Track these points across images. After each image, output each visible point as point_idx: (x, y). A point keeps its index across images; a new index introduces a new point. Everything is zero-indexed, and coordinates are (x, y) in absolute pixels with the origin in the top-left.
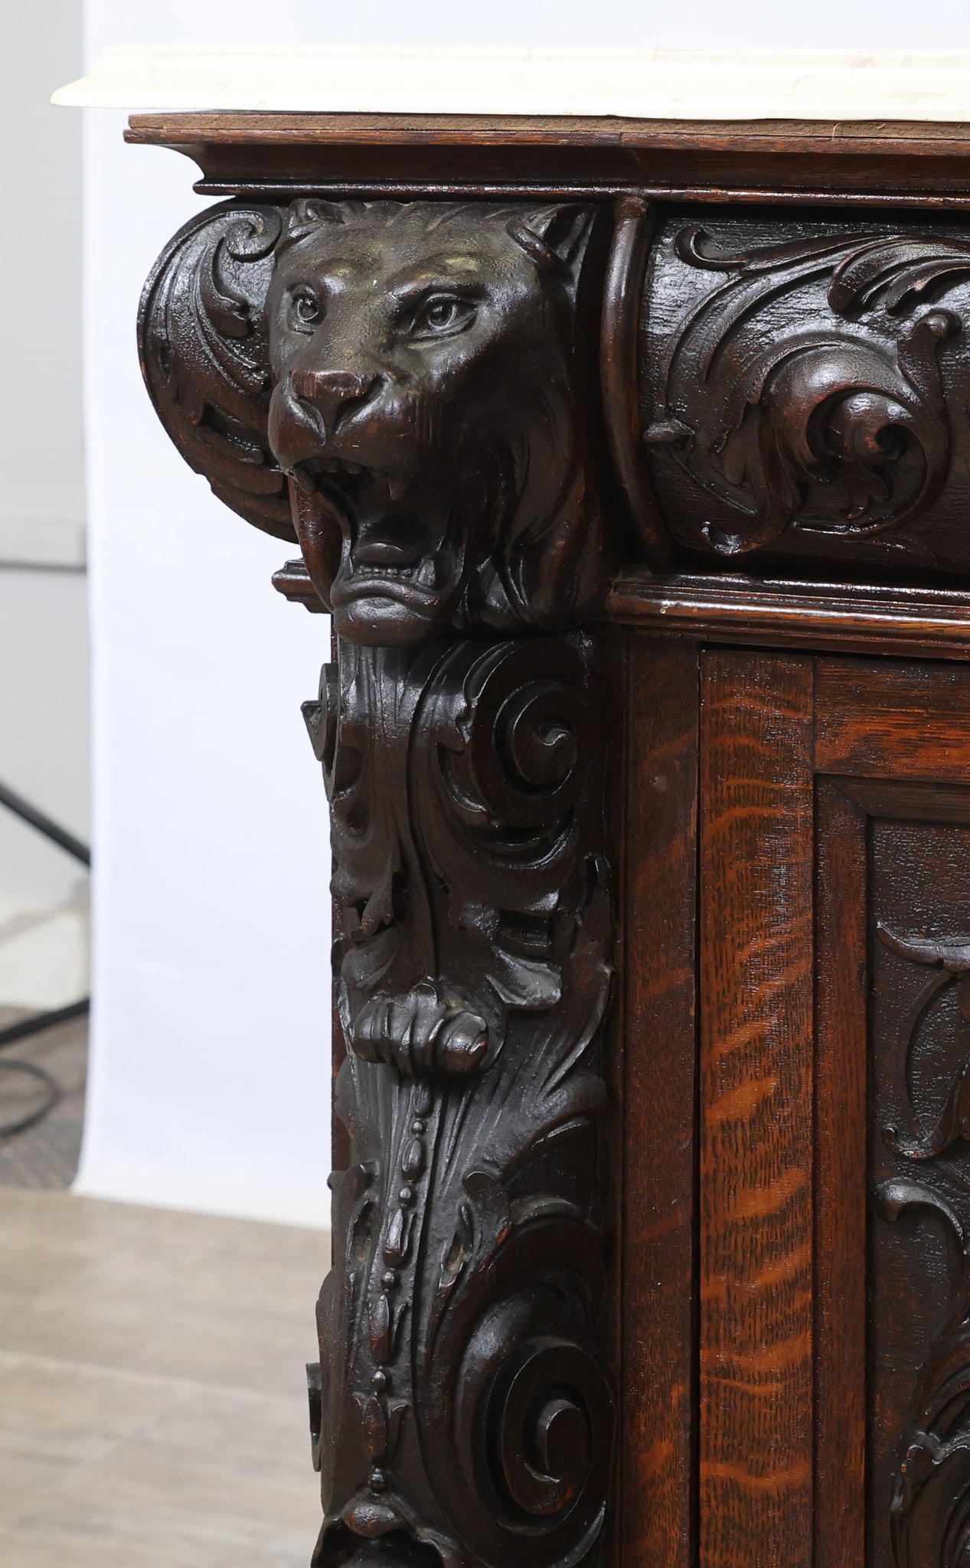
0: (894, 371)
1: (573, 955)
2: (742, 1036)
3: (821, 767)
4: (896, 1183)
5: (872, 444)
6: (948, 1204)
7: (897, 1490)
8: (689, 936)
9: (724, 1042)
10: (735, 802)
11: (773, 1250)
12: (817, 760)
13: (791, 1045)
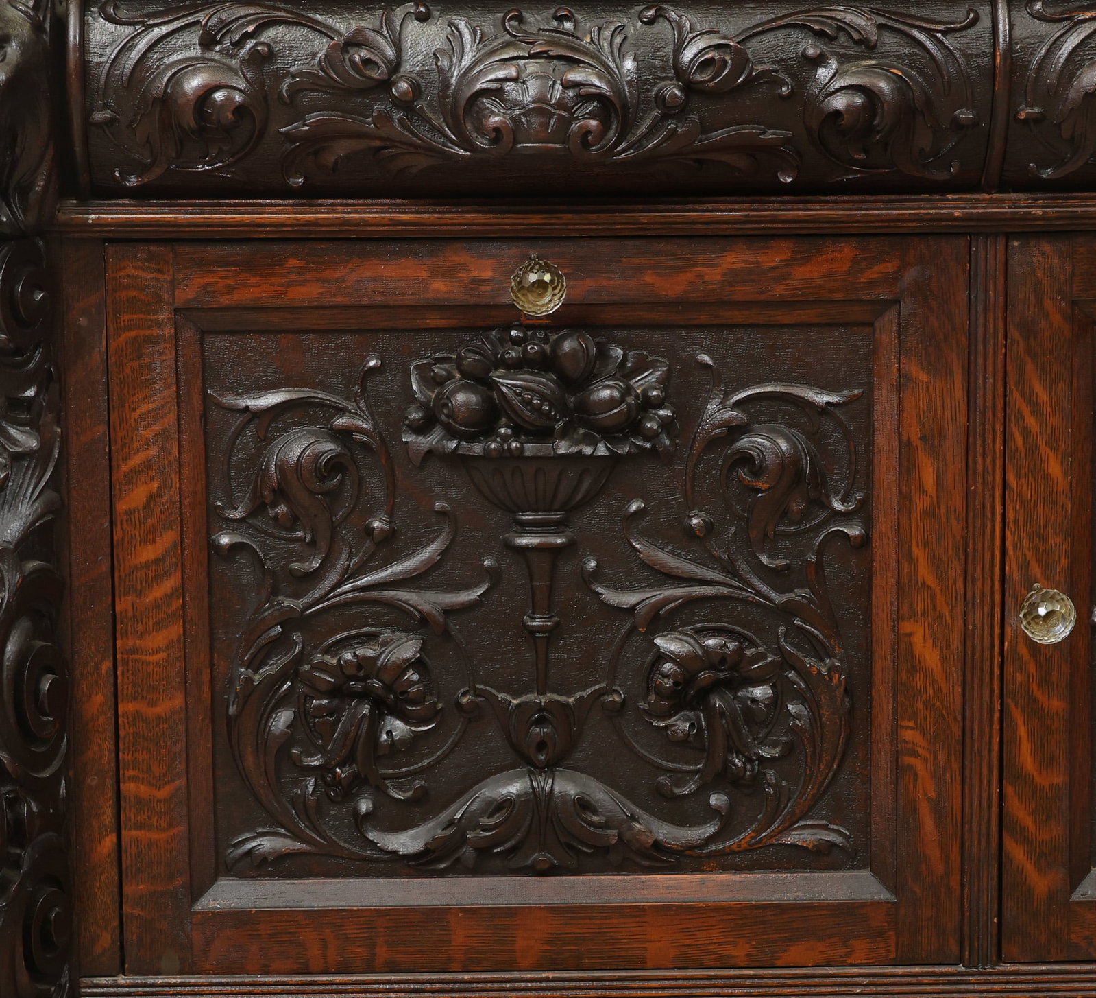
0: (240, 77)
1: (40, 423)
2: (136, 460)
3: (178, 304)
4: (224, 534)
5: (230, 116)
6: (255, 542)
7: (231, 703)
8: (103, 409)
9: (126, 465)
10: (128, 328)
11: (158, 578)
12: (176, 301)
13: (166, 462)
